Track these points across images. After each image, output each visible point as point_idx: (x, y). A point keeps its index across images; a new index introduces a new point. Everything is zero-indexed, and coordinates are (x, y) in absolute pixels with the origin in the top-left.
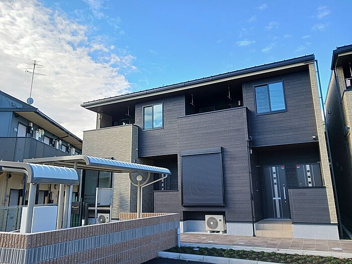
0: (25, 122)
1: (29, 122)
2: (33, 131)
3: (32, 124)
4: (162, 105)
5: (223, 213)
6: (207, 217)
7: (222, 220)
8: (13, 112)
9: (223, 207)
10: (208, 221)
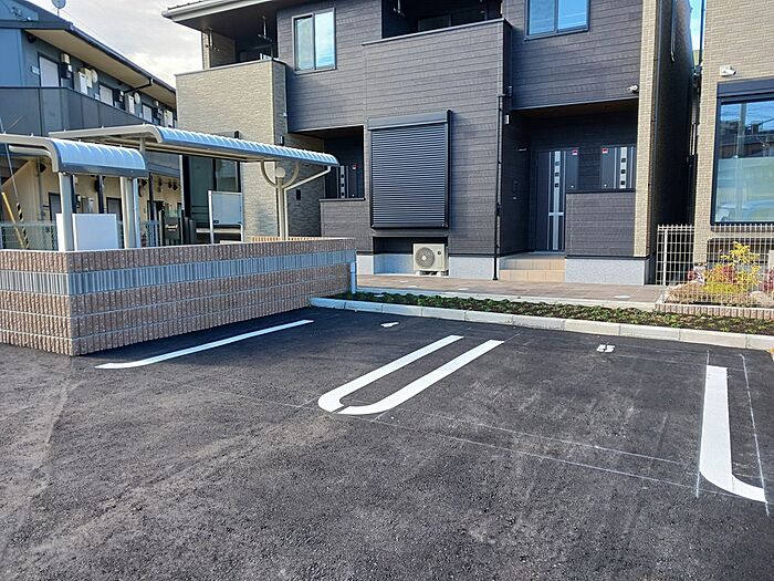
0: (53, 52)
1: (61, 52)
2: (72, 74)
3: (67, 57)
4: (332, 13)
5: (444, 240)
6: (417, 247)
7: (443, 253)
8: (22, 29)
9: (445, 228)
10: (418, 254)
